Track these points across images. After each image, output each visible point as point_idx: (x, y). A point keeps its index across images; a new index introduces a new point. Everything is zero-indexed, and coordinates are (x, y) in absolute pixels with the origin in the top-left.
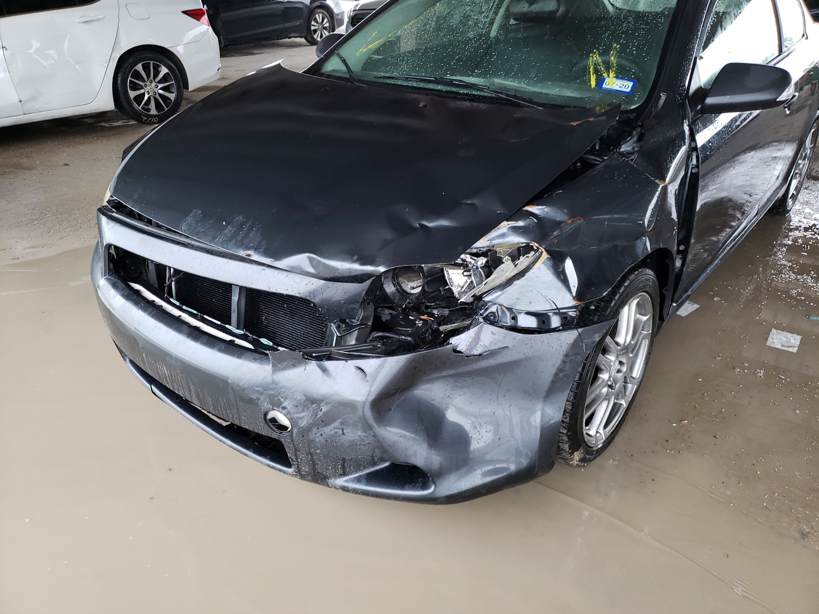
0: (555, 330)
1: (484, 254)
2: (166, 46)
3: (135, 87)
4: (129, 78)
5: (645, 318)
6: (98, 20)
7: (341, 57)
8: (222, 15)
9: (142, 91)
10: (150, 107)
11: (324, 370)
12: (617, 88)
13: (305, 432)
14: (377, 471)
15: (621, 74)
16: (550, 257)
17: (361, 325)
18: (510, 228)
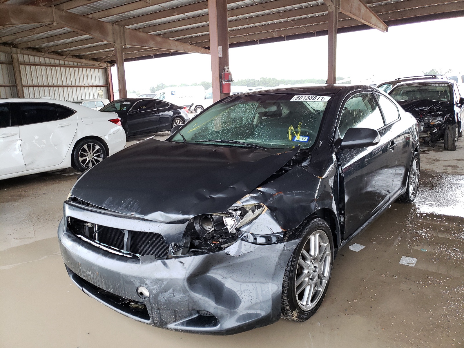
0: (274, 243)
1: (240, 209)
2: (99, 136)
3: (82, 156)
4: (80, 152)
5: (326, 245)
6: (67, 126)
7: (181, 134)
8: (128, 122)
9: (86, 158)
10: (89, 165)
11: (165, 264)
12: (301, 140)
13: (156, 296)
14: (192, 319)
15: (303, 134)
16: (268, 209)
17: (184, 246)
18: (250, 197)
